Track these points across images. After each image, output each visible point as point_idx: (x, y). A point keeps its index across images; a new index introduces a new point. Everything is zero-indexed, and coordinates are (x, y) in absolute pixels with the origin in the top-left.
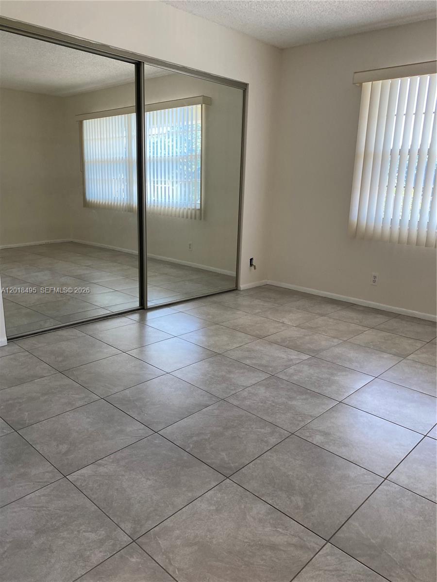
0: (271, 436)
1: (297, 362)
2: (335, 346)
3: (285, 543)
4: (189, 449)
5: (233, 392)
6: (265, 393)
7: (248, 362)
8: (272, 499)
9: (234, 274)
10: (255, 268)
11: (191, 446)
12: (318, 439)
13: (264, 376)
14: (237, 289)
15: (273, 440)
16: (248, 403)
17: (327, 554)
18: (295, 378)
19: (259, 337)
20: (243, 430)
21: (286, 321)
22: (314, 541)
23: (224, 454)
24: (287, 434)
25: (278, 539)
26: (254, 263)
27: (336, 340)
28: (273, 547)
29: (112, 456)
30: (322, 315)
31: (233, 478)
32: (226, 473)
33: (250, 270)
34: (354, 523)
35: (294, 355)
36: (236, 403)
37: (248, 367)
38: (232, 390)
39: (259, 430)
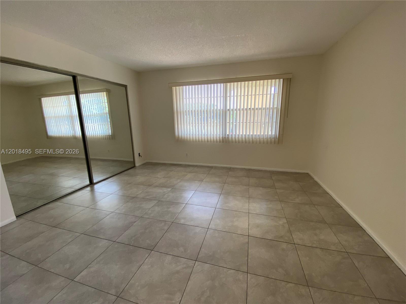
0: (165, 226)
1: (167, 192)
2: (179, 182)
3: (182, 268)
4: (132, 244)
5: (145, 212)
6: (158, 209)
7: (148, 197)
8: (172, 253)
9: (132, 160)
10: (141, 157)
11: (133, 242)
12: (182, 221)
13: (156, 202)
14: (135, 167)
15: (166, 228)
16: (152, 215)
17: (197, 266)
18: (168, 199)
19: (150, 186)
20: (153, 227)
21: (159, 176)
22: (191, 263)
23: (148, 241)
24: (170, 223)
25: (178, 268)
26: (140, 155)
27: (179, 180)
28: (178, 272)
29: (95, 261)
30: (171, 171)
31: (155, 250)
32: (151, 249)
33: (139, 158)
34: (203, 250)
35: (165, 190)
36: (147, 217)
37: (148, 200)
38: (144, 212)
39: (160, 225)
